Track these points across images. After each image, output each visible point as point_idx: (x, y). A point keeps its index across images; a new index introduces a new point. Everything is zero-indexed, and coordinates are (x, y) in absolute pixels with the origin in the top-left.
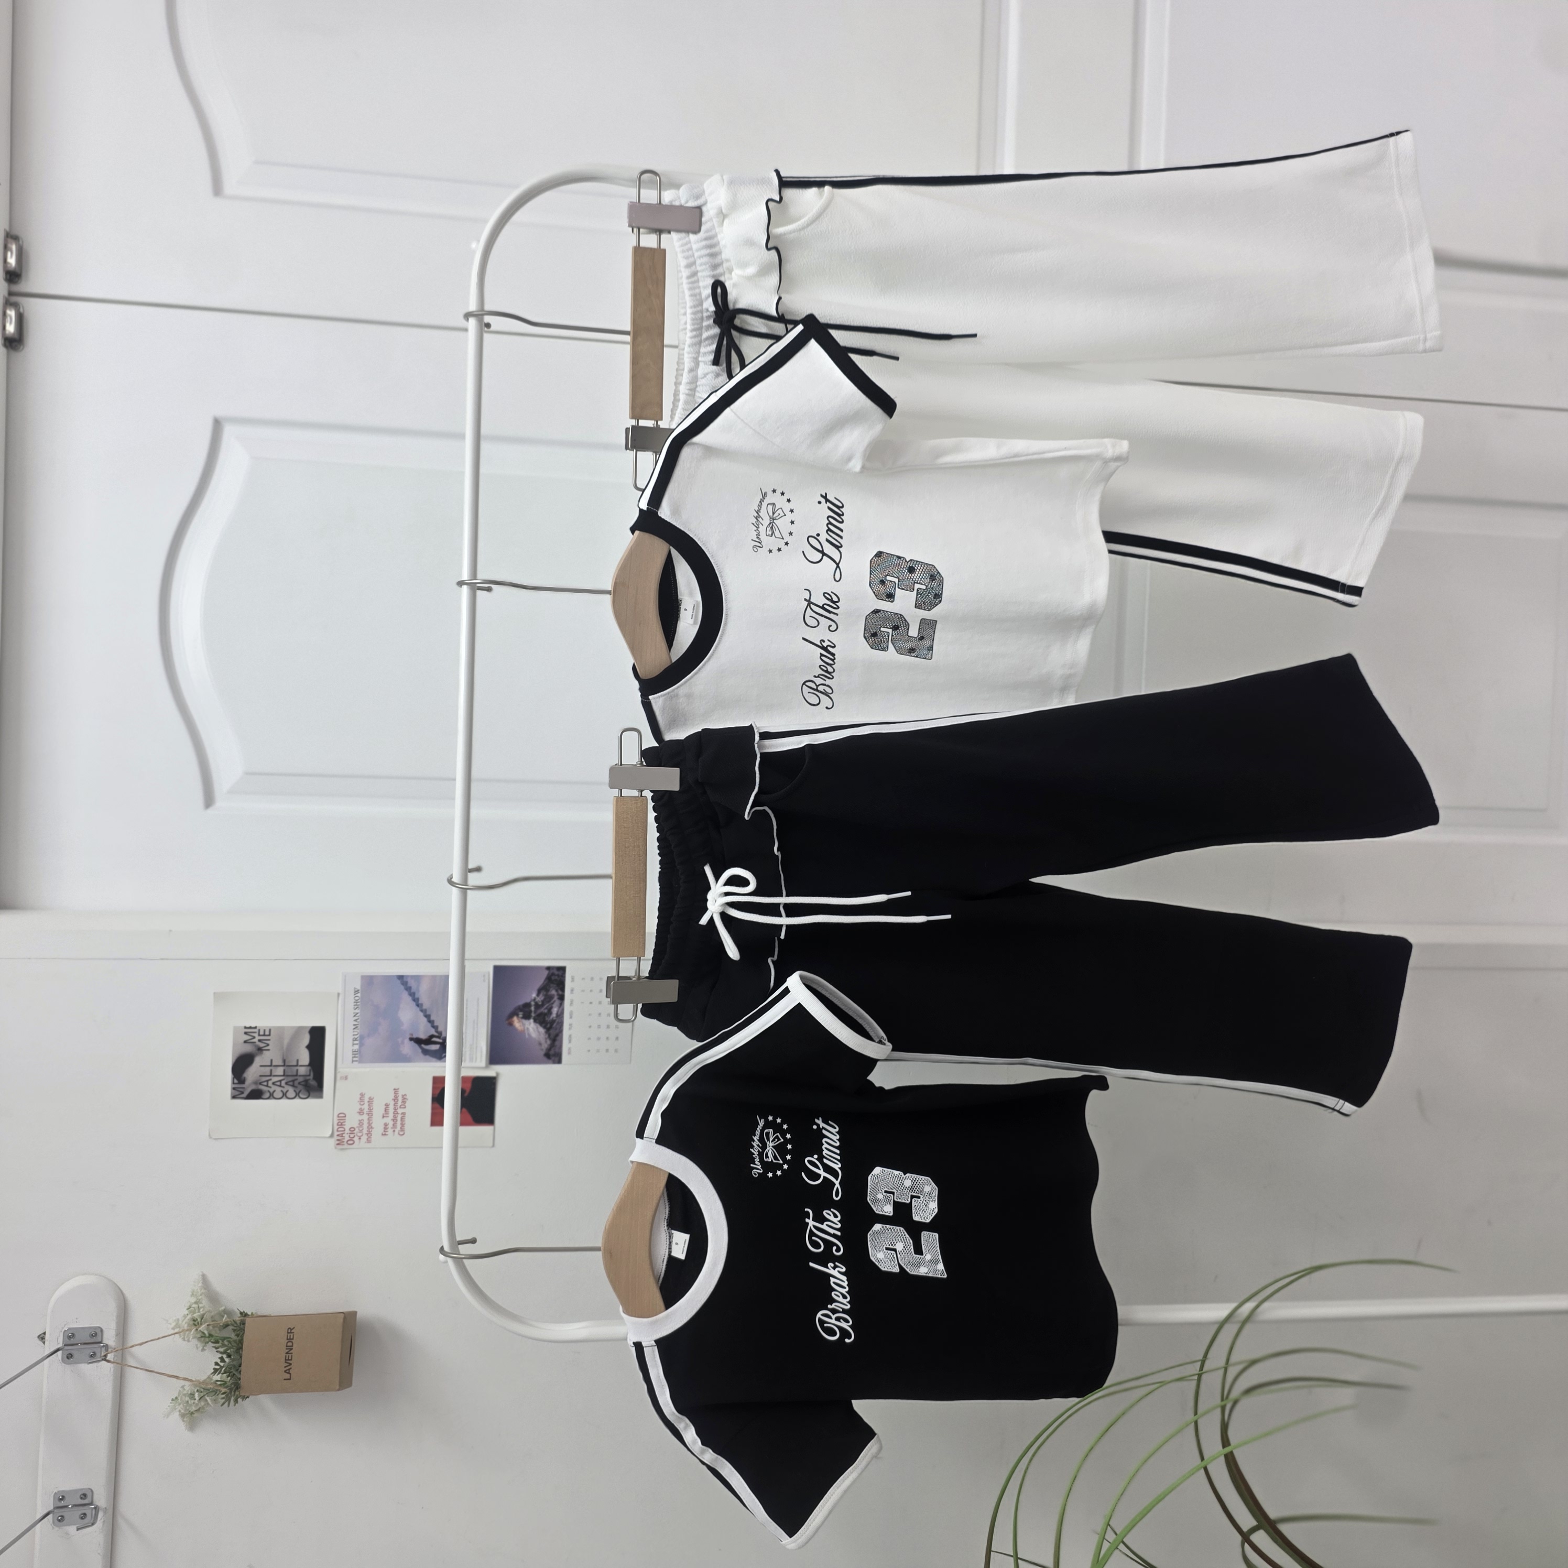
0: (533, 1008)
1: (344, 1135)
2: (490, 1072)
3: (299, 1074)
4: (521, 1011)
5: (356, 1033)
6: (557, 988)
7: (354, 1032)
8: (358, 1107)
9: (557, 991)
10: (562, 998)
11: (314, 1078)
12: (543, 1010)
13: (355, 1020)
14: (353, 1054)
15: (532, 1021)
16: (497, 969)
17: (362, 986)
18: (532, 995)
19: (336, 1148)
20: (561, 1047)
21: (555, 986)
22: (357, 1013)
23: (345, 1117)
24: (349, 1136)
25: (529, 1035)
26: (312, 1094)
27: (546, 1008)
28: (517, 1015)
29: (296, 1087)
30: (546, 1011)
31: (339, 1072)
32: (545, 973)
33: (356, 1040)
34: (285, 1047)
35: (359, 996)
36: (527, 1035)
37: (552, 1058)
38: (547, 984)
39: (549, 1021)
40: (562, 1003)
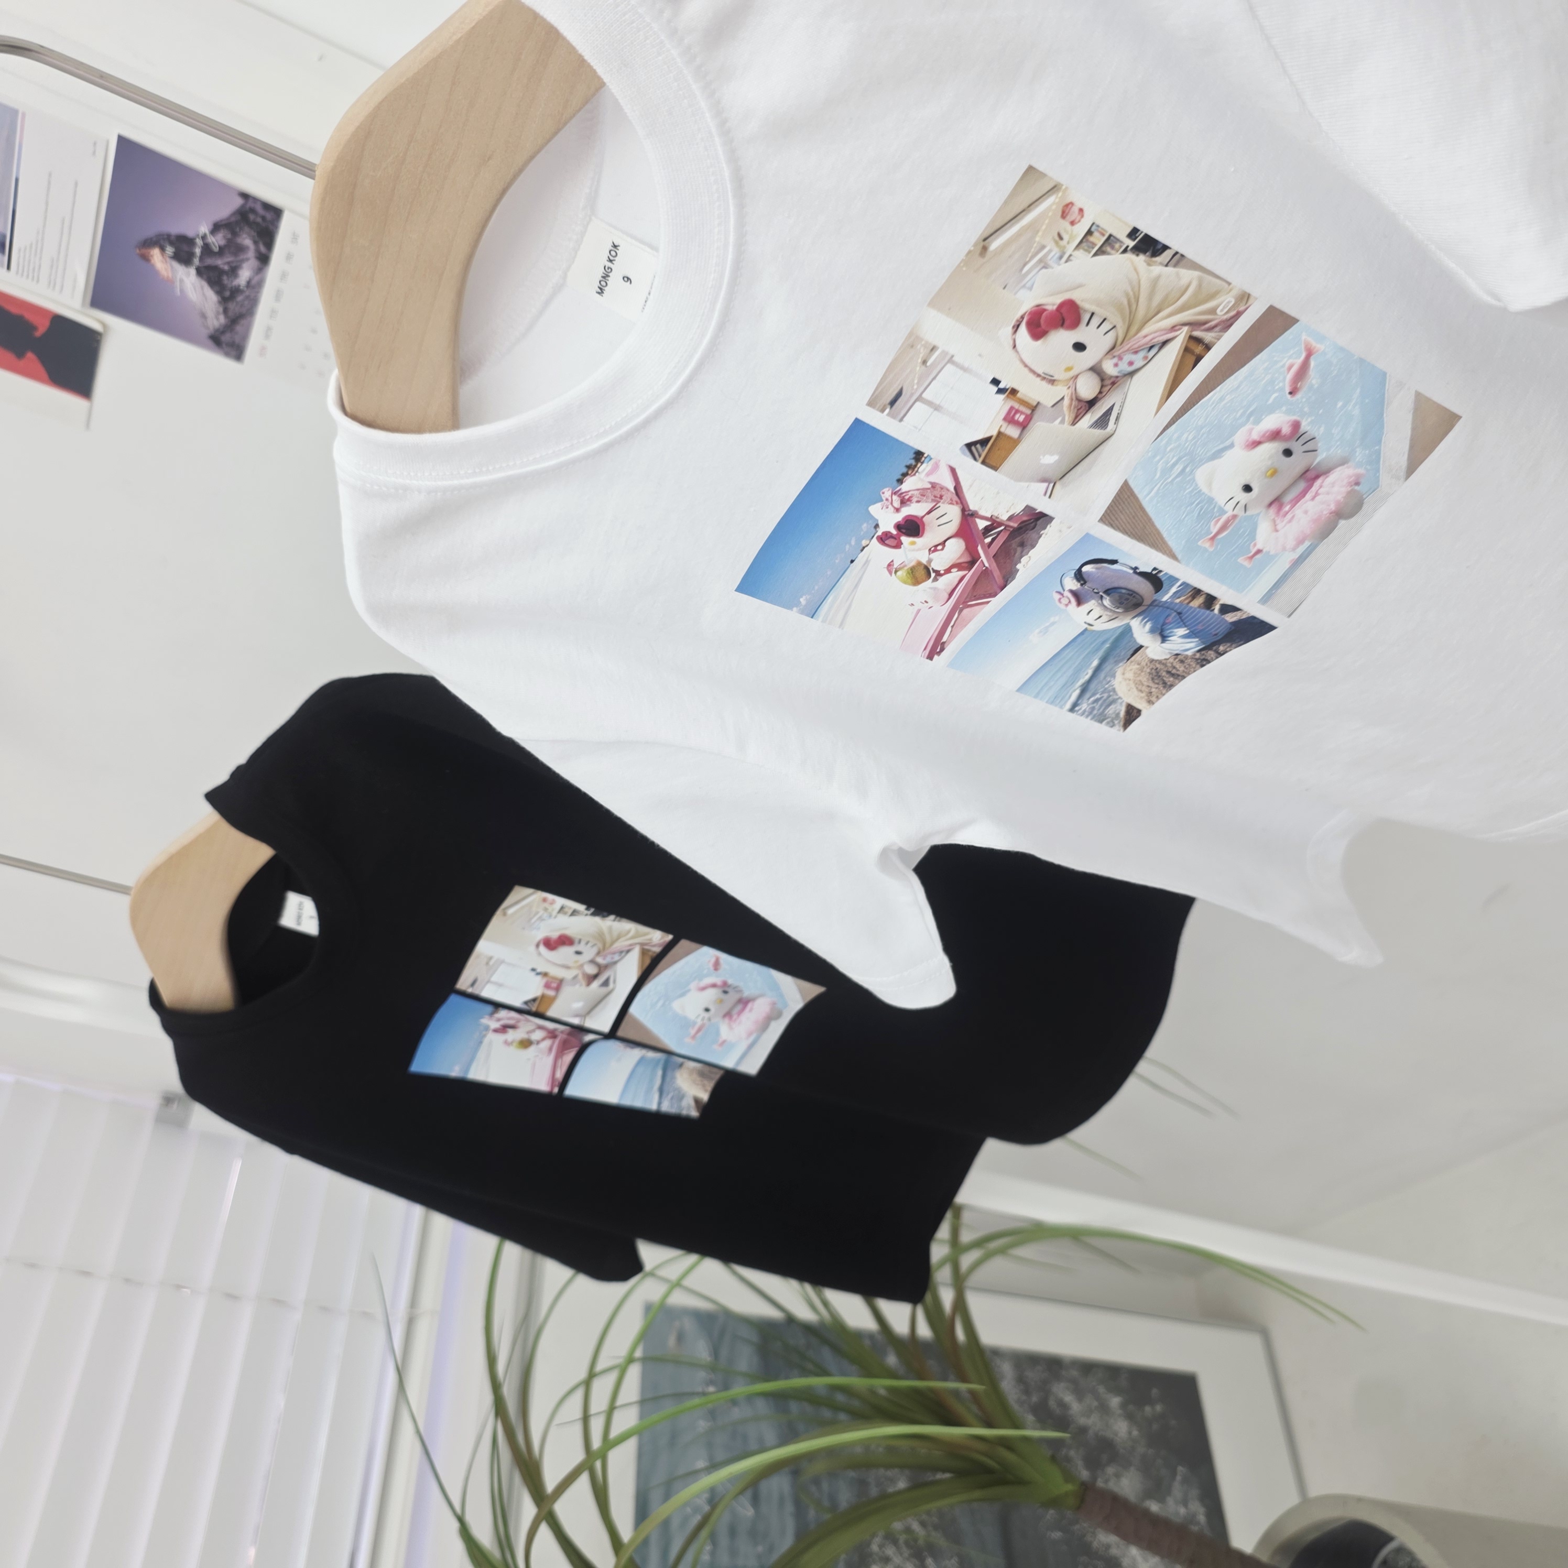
0: (198, 251)
2: (92, 319)
4: (172, 244)
6: (257, 238)
9: (255, 243)
10: (264, 259)
12: (220, 262)
15: (192, 271)
16: (124, 143)
18: (199, 228)
20: (245, 336)
21: (253, 233)
25: (182, 291)
27: (228, 263)
28: (163, 249)
30: (226, 268)
32: (239, 202)
36: (178, 290)
37: (224, 346)
38: (237, 223)
39: (229, 286)
40: (264, 269)
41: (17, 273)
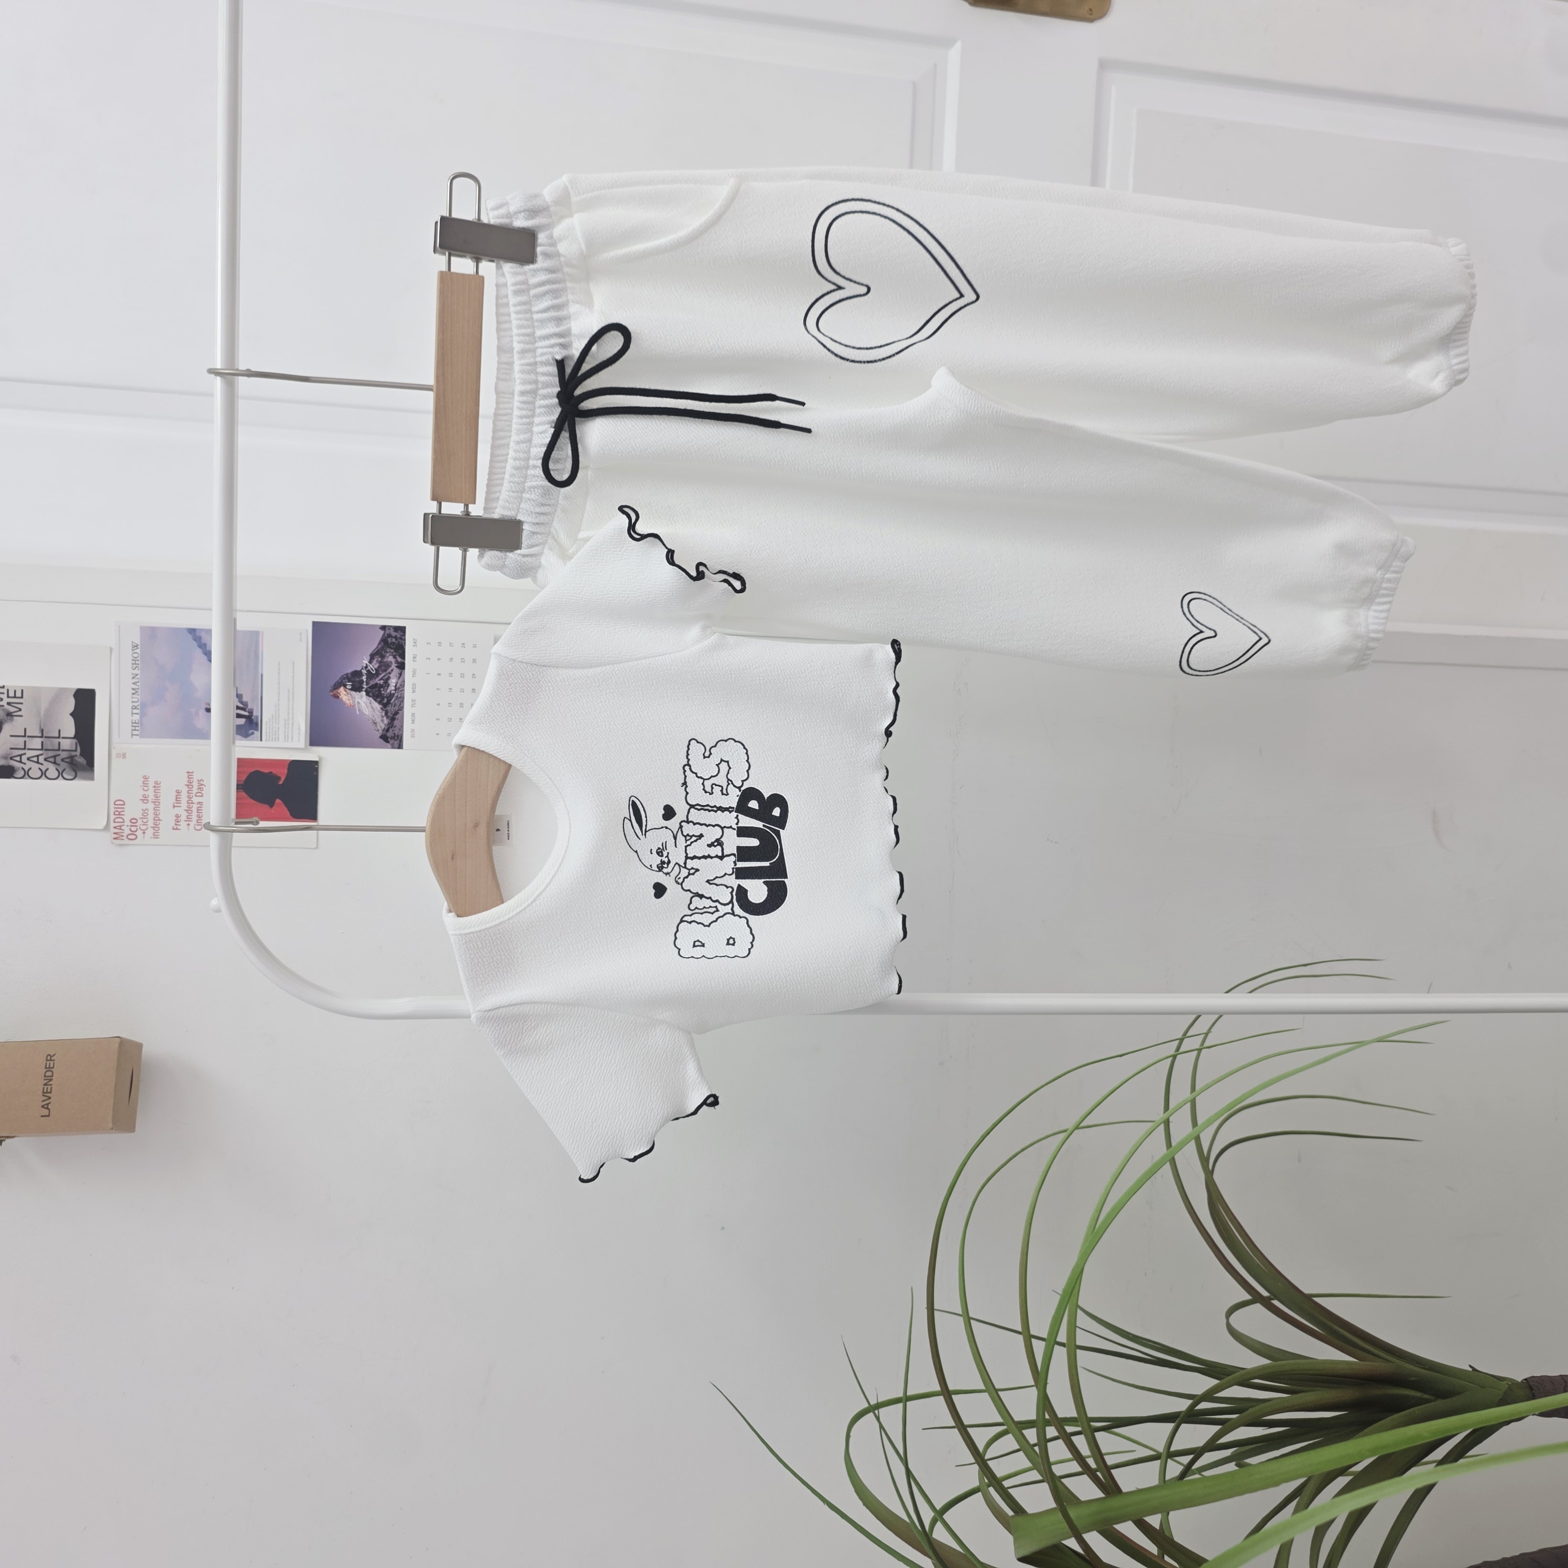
0: (364, 678)
1: (122, 828)
3: (61, 748)
4: (349, 681)
5: (136, 700)
6: (394, 653)
7: (132, 698)
8: (140, 793)
11: (81, 755)
12: (377, 681)
13: (134, 684)
14: (132, 726)
16: (315, 624)
17: (141, 639)
18: (362, 662)
19: (112, 843)
20: (401, 729)
21: (392, 651)
22: (137, 675)
23: (124, 804)
24: (130, 830)
26: (78, 774)
27: (382, 679)
29: (59, 765)
30: (382, 682)
31: (114, 748)
32: (381, 634)
33: (135, 708)
34: (42, 713)
35: (139, 652)
36: (357, 710)
37: (389, 739)
38: (382, 648)
39: (385, 693)
40: (403, 673)
41: (266, 741)
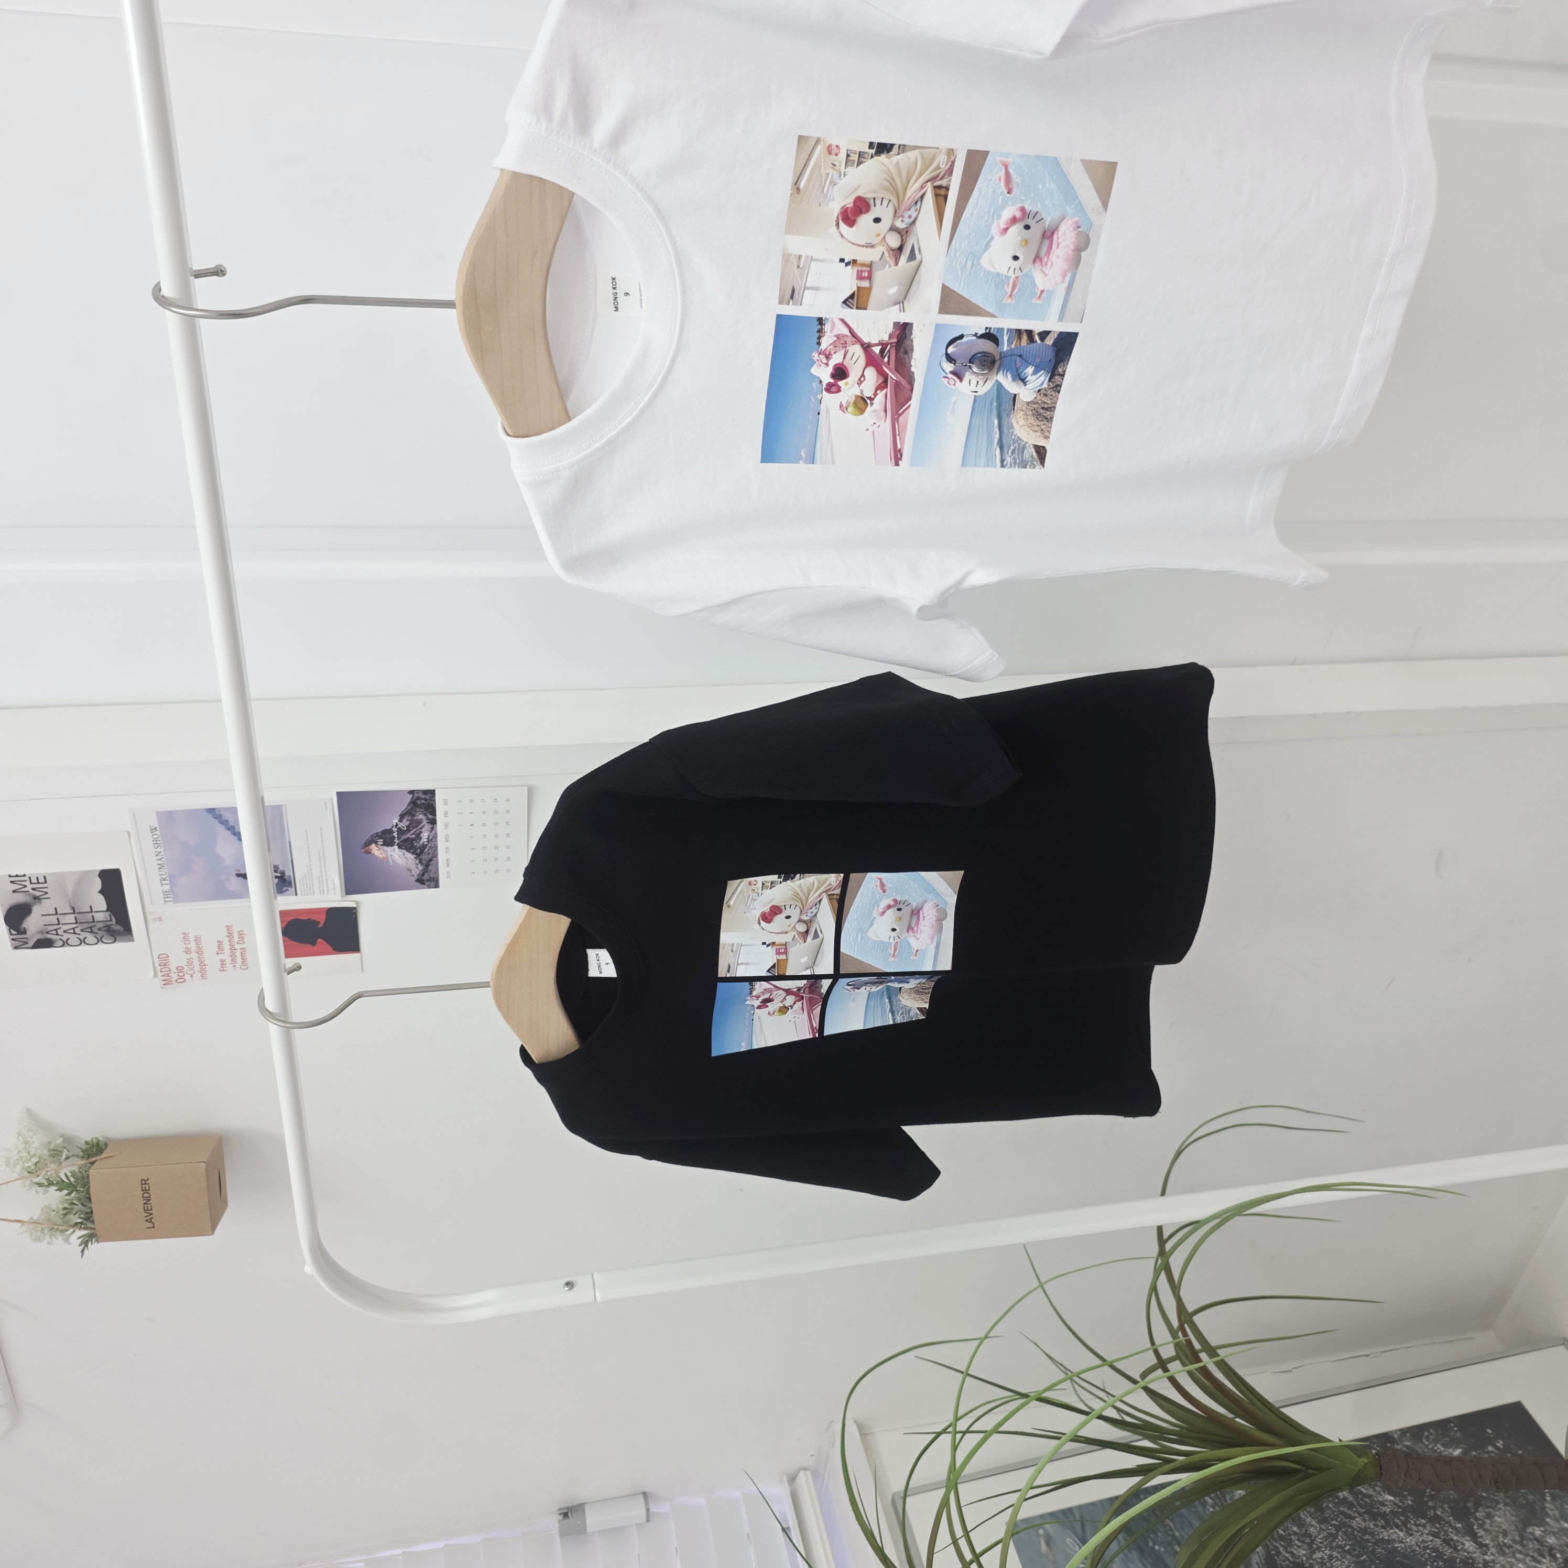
3: (96, 920)
4: (380, 838)
5: (165, 873)
6: (425, 812)
7: (159, 872)
8: (183, 947)
9: (425, 815)
10: (433, 822)
11: (117, 923)
12: (408, 835)
13: (158, 860)
14: (164, 895)
15: (397, 847)
16: (339, 794)
17: (159, 823)
18: (392, 821)
19: (162, 988)
20: (437, 871)
21: (423, 810)
22: (160, 852)
23: (168, 957)
24: (178, 975)
25: (393, 861)
26: (118, 938)
27: (414, 833)
28: (376, 843)
29: (97, 933)
30: (413, 836)
31: (148, 913)
32: (410, 797)
33: (164, 880)
34: (70, 894)
35: (159, 834)
36: (391, 861)
37: (425, 882)
38: (412, 808)
39: (418, 845)
40: (434, 828)
41: (302, 895)
